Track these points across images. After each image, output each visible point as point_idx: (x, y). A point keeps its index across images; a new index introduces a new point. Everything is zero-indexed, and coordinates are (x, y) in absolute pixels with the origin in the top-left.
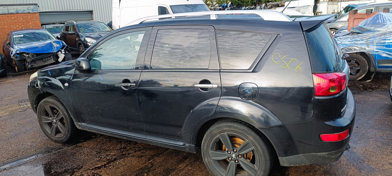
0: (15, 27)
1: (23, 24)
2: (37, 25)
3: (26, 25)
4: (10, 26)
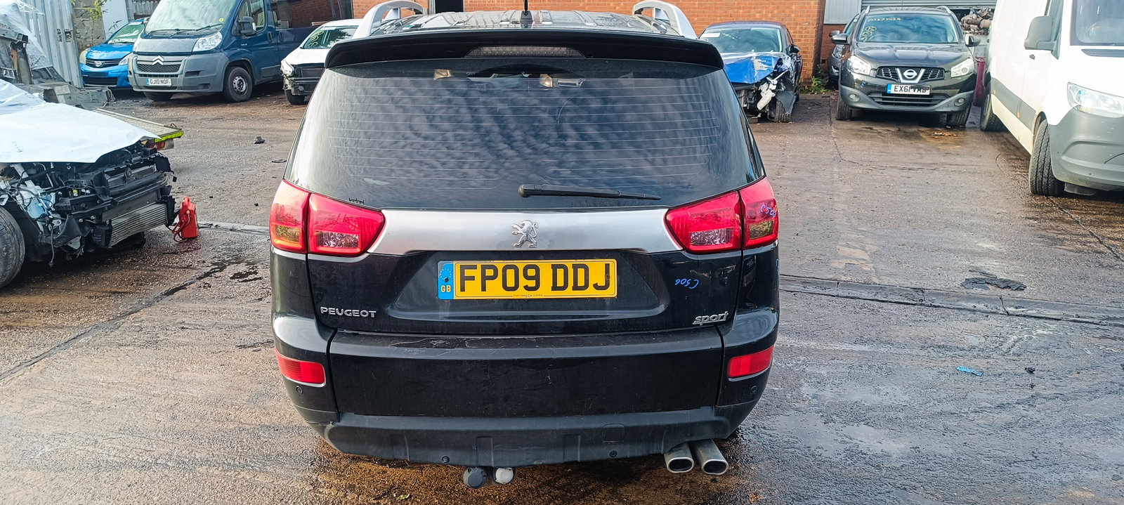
0: (758, 15)
1: (778, 8)
2: (808, 11)
3: (783, 12)
4: (749, 12)
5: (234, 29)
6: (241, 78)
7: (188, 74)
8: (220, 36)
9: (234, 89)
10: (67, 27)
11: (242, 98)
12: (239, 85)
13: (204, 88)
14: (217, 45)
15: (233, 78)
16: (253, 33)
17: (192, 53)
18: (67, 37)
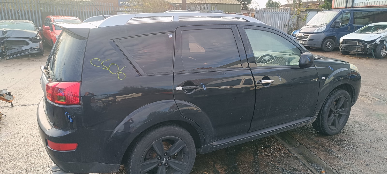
5: (332, 25)
6: (330, 43)
7: (310, 40)
8: (325, 27)
9: (325, 46)
10: (287, 24)
11: (328, 50)
12: (329, 45)
13: (314, 45)
14: (323, 30)
15: (327, 43)
16: (340, 26)
17: (313, 33)
18: (286, 27)
